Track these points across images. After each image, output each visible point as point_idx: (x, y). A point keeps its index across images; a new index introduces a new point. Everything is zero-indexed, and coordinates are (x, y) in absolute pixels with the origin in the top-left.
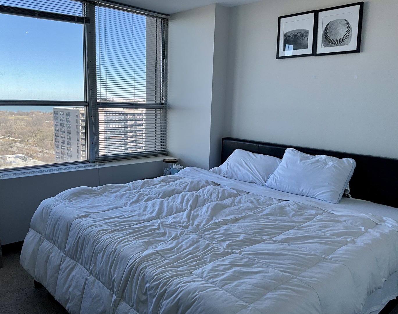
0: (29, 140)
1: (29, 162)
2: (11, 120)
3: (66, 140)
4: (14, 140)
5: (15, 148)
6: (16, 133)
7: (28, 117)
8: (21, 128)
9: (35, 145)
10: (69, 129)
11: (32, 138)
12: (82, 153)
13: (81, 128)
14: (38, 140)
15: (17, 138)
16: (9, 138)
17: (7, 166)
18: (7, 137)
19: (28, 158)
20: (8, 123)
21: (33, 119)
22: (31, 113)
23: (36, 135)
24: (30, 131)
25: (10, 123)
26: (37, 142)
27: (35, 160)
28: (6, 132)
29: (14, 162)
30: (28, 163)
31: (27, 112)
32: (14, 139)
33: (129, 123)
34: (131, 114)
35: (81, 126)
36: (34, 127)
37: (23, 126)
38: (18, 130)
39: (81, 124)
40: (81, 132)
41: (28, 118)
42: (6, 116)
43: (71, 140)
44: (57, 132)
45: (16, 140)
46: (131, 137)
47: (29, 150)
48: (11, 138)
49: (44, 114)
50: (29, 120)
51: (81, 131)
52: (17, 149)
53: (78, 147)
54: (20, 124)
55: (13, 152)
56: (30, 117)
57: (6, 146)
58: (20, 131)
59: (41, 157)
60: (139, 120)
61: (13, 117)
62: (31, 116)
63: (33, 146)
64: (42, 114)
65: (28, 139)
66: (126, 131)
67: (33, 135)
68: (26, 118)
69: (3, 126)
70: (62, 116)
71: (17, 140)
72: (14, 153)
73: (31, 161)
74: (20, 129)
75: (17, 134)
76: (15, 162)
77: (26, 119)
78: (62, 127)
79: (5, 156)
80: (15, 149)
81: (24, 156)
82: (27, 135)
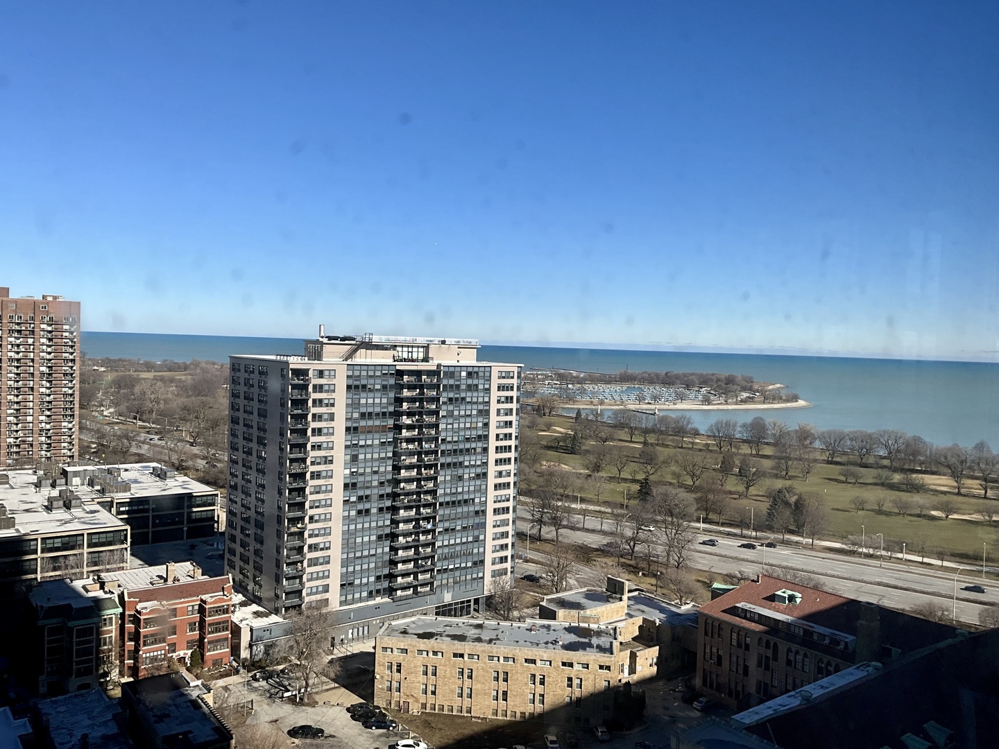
0: (180, 429)
1: (170, 482)
2: (143, 382)
3: (255, 432)
4: (145, 428)
5: (146, 447)
6: (153, 411)
7: (186, 375)
8: (164, 400)
10: (262, 406)
11: (188, 424)
12: (290, 466)
13: (290, 405)
14: (200, 428)
15: (153, 424)
16: (135, 421)
17: (117, 492)
18: (131, 420)
19: (168, 474)
20: (137, 389)
21: (194, 379)
22: (194, 364)
23: (197, 417)
24: (185, 408)
25: (142, 387)
26: (198, 433)
27: (186, 478)
28: (129, 410)
29: (136, 481)
30: (167, 487)
31: (185, 363)
32: (147, 424)
33: (406, 393)
34: (411, 373)
35: (291, 400)
36: (193, 398)
37: (170, 396)
38: (158, 403)
39: (292, 396)
40: (291, 415)
41: (183, 378)
42: (135, 372)
43: (267, 434)
44: (236, 412)
45: (150, 428)
46: (410, 427)
47: (177, 452)
48: (140, 423)
49: (221, 368)
50: (185, 381)
51: (292, 411)
52: (149, 449)
53: (281, 450)
54: (162, 390)
55: (139, 455)
56: (190, 374)
57: (126, 441)
58: (162, 406)
59: (203, 470)
60: (431, 387)
61: (150, 375)
62: (192, 372)
63: (189, 442)
64: (217, 369)
65: (178, 427)
66: (397, 414)
67: (191, 417)
68: (179, 377)
69: (124, 393)
70: (249, 375)
71: (153, 428)
72: (140, 459)
73: (176, 480)
74: (162, 402)
75: (154, 413)
76: (139, 483)
77: (180, 379)
78: (249, 402)
79: (116, 466)
80: (144, 449)
81: (160, 466)
82: (177, 417)
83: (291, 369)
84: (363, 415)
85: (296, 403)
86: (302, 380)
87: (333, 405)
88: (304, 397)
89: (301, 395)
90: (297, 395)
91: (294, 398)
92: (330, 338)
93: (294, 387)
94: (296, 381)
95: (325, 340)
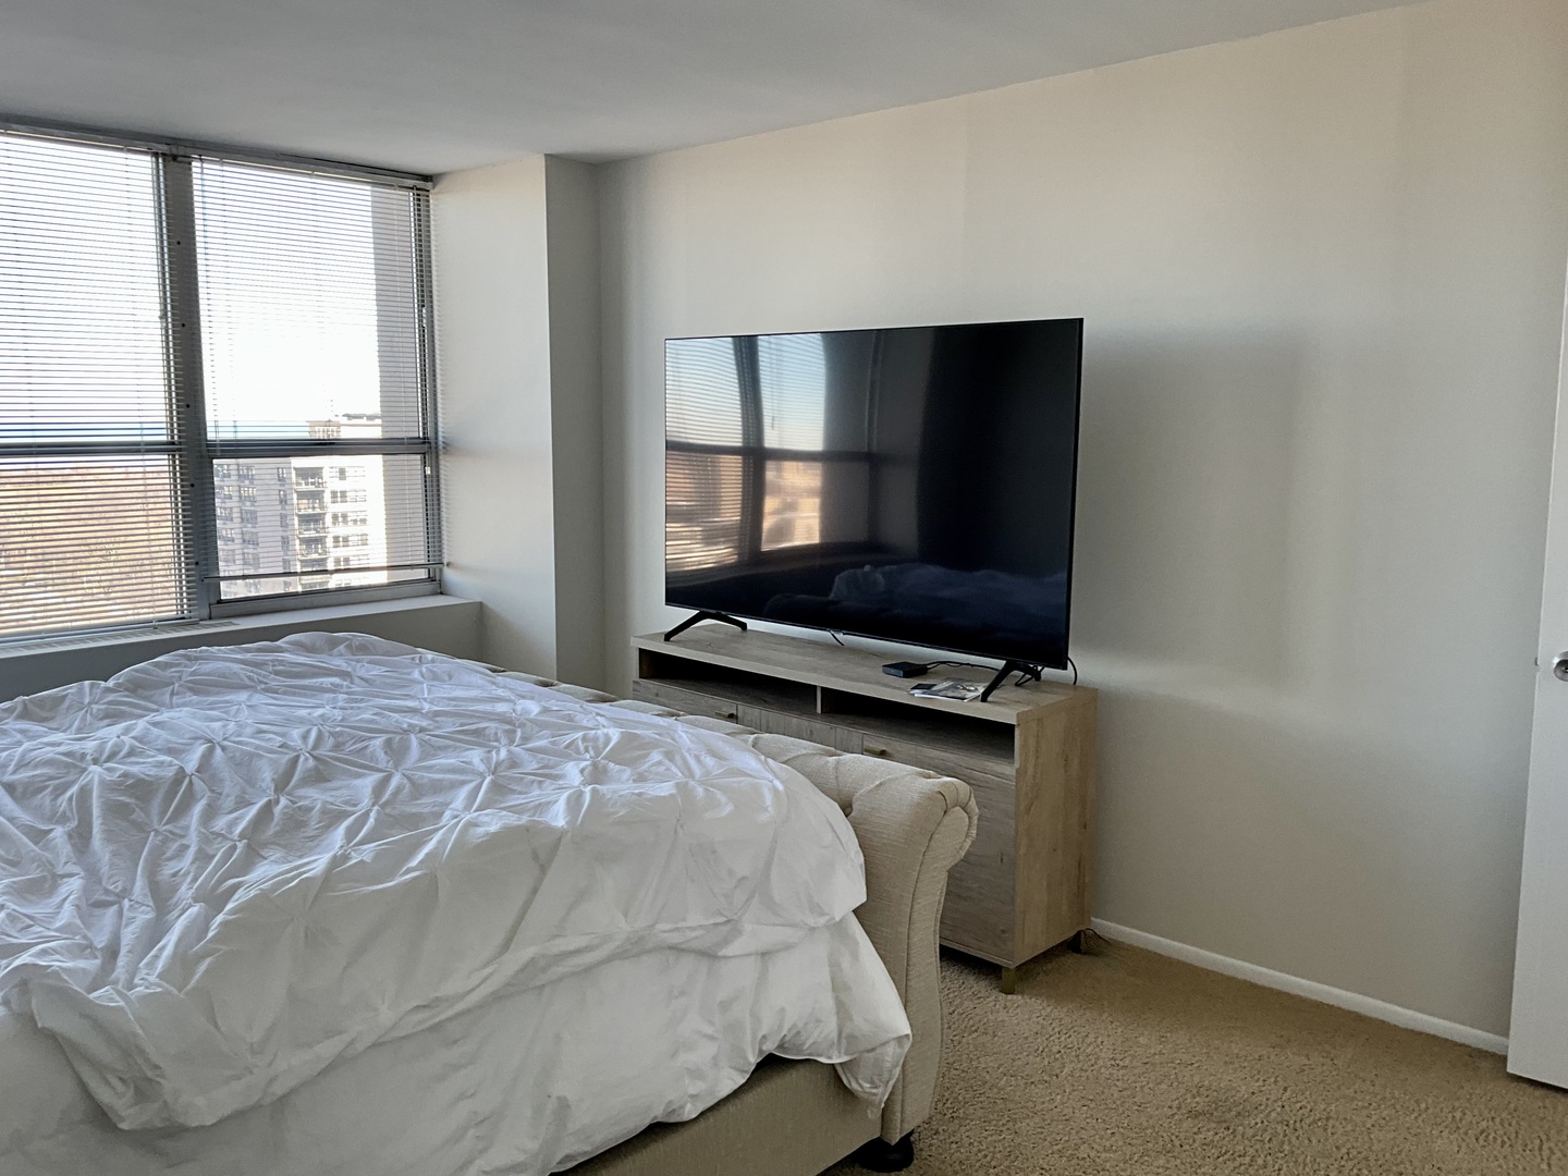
83: (295, 469)
85: (307, 520)
86: (313, 484)
87: (364, 521)
88: (318, 511)
89: (314, 508)
90: (305, 507)
91: (302, 512)
92: (349, 416)
93: (301, 495)
94: (303, 488)
95: (345, 420)
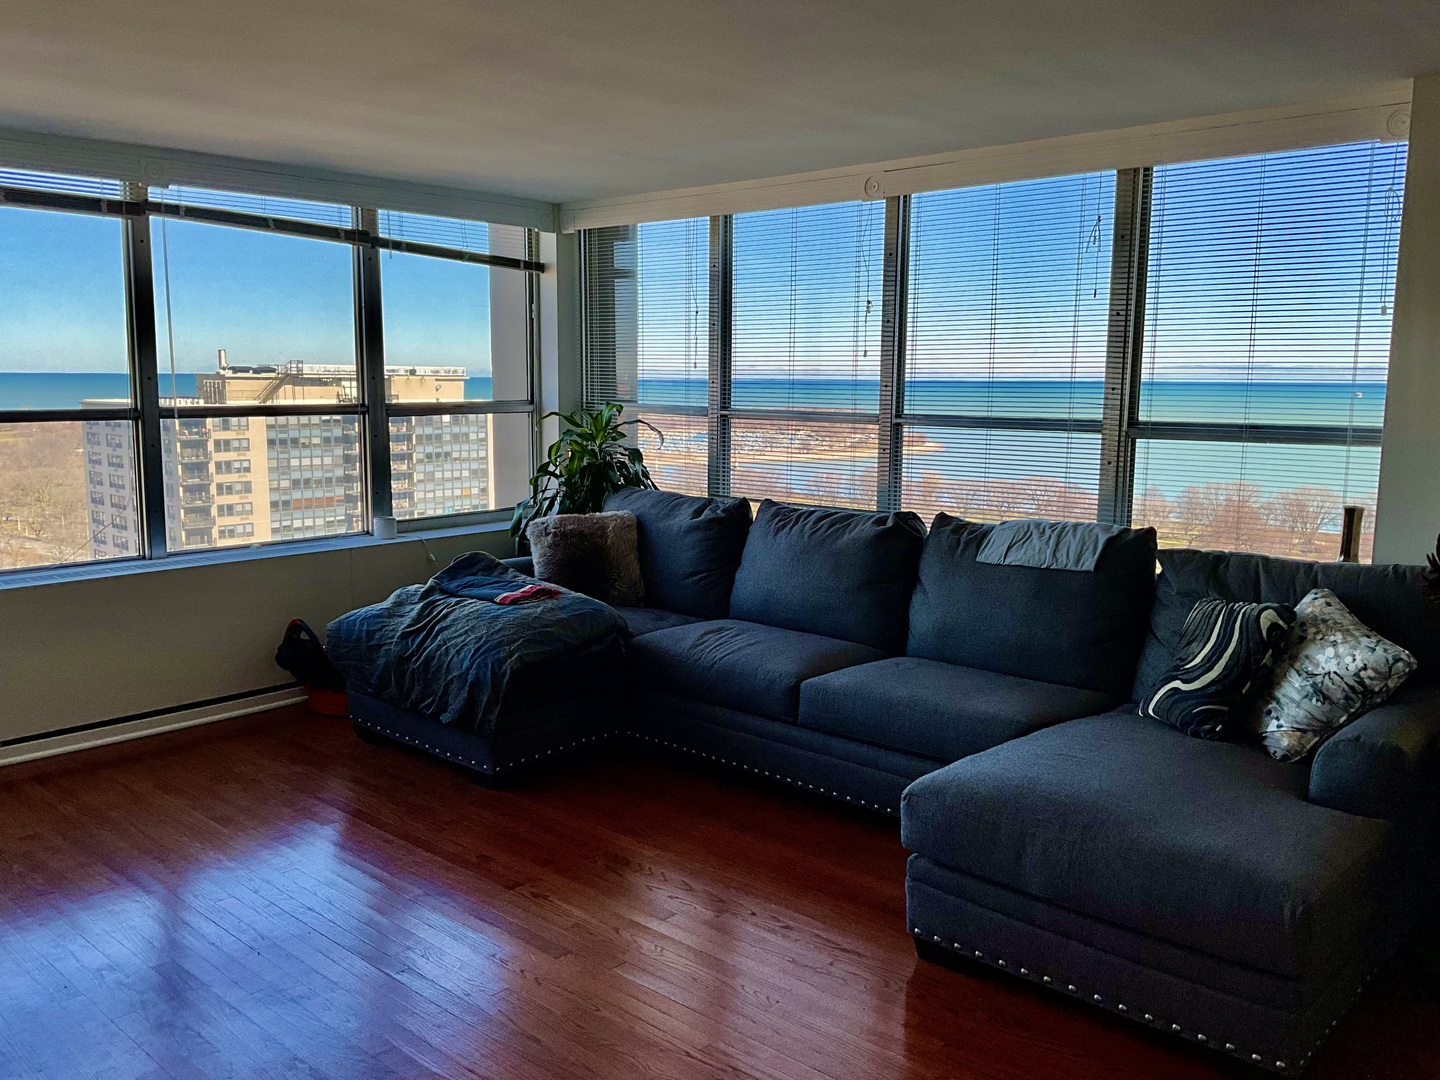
0: (13, 518)
7: (14, 436)
9: (34, 537)
11: (25, 510)
14: (44, 516)
21: (29, 443)
23: (38, 500)
24: (17, 487)
26: (42, 524)
35: (182, 466)
36: (30, 471)
40: (183, 486)
41: (11, 440)
44: (98, 486)
47: (10, 554)
50: (15, 446)
51: (184, 481)
56: (21, 435)
60: (398, 439)
63: (28, 538)
65: (8, 515)
67: (29, 500)
68: (5, 440)
70: (114, 430)
77: (6, 443)
78: (116, 471)
82: (6, 500)
84: (296, 483)
85: (190, 468)
87: (247, 470)
88: (202, 459)
89: (197, 457)
90: (189, 457)
91: (186, 460)
92: (236, 370)
93: (185, 444)
94: (187, 437)
95: (229, 373)
